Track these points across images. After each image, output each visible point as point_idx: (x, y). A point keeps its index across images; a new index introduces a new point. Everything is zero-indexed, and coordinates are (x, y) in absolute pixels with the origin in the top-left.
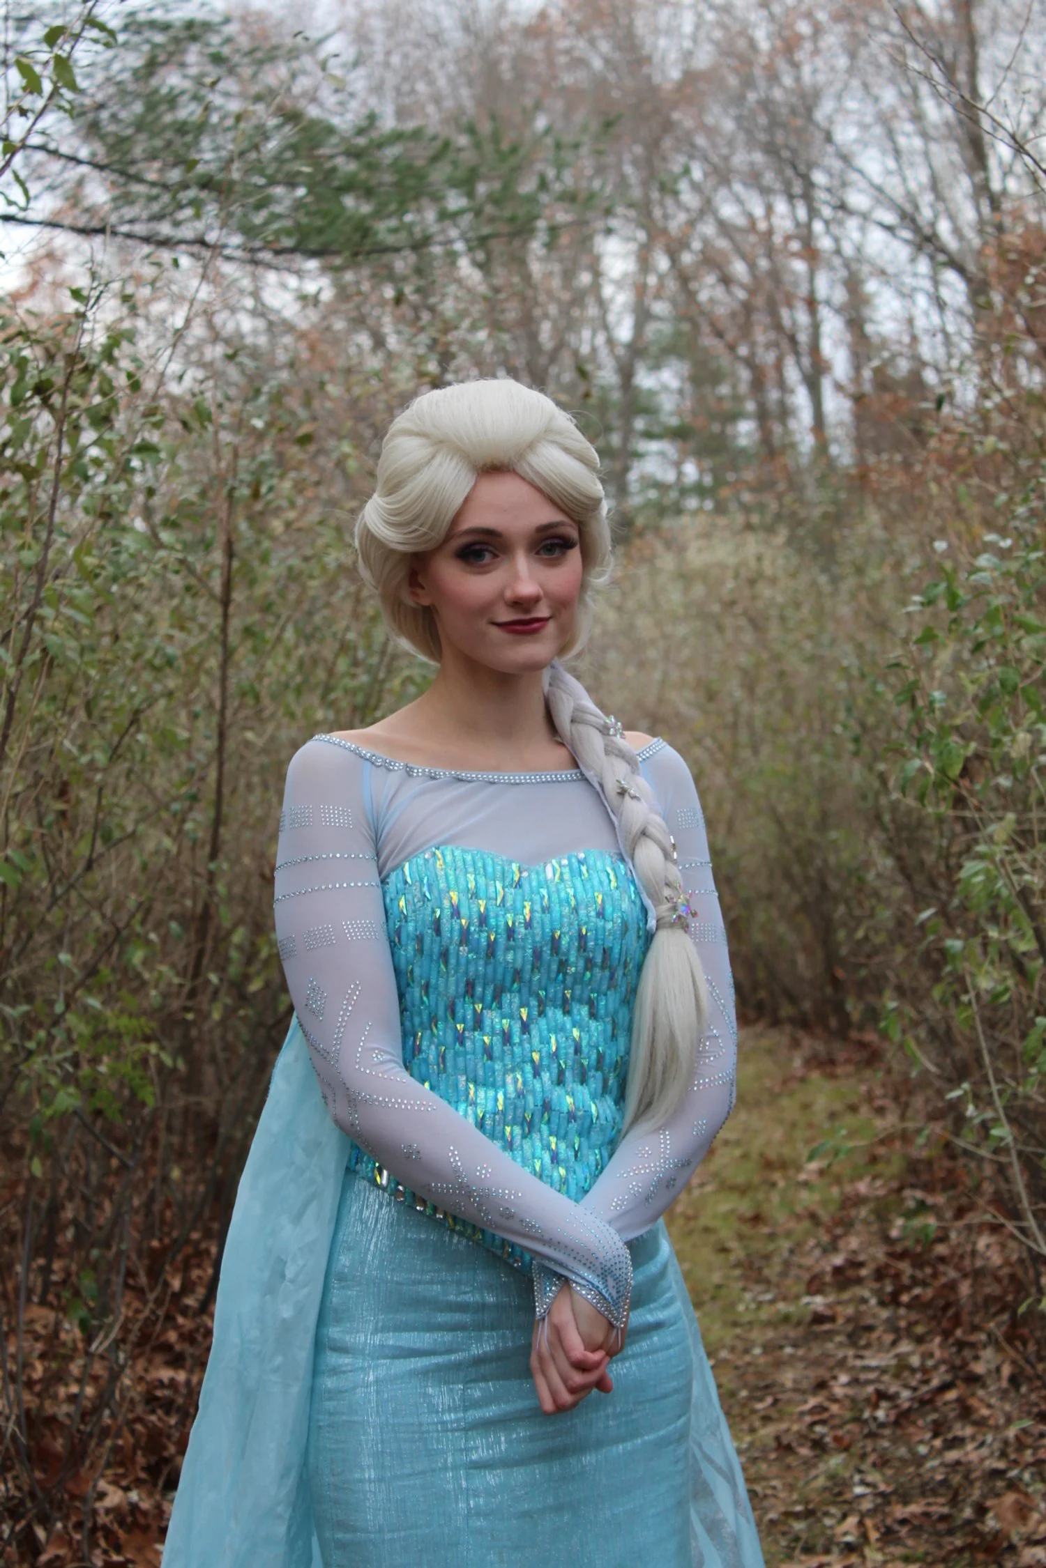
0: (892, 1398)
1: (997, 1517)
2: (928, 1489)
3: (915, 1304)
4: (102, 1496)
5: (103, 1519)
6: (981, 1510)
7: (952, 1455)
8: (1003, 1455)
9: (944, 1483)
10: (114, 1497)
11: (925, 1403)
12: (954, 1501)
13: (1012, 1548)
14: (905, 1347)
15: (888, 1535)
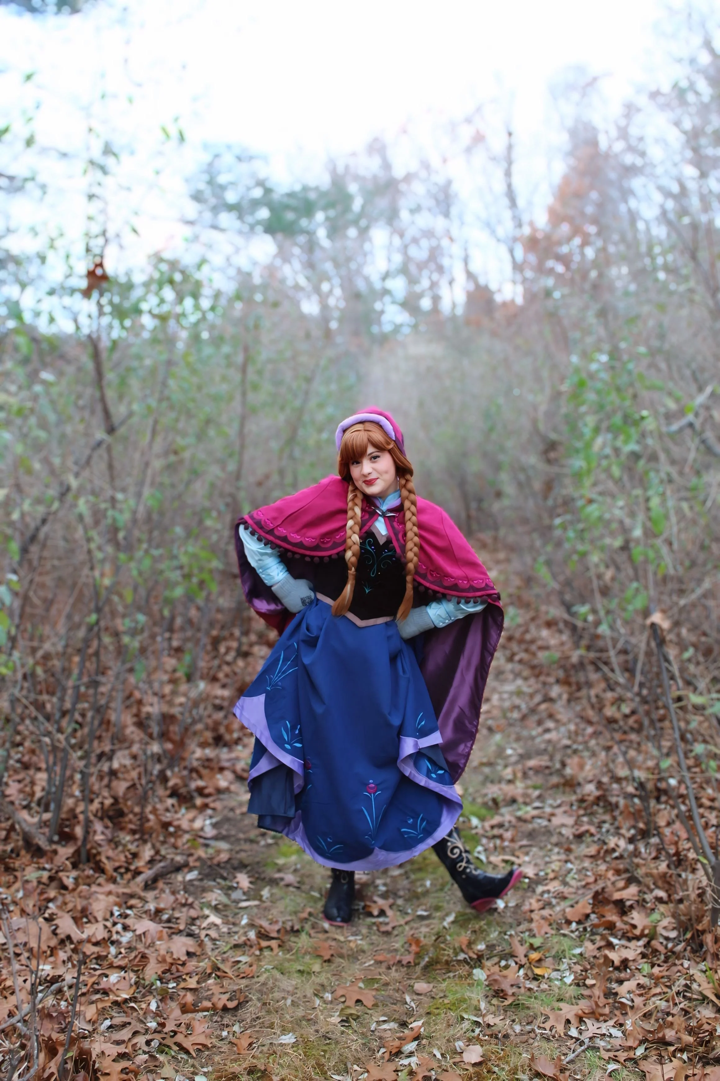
0: (518, 707)
1: (572, 769)
2: (540, 753)
3: (521, 661)
4: (193, 752)
5: (195, 764)
6: (564, 765)
7: (547, 736)
8: (569, 738)
9: (545, 750)
10: (199, 753)
11: (533, 711)
12: (551, 758)
13: (579, 784)
14: (519, 682)
15: (525, 775)
